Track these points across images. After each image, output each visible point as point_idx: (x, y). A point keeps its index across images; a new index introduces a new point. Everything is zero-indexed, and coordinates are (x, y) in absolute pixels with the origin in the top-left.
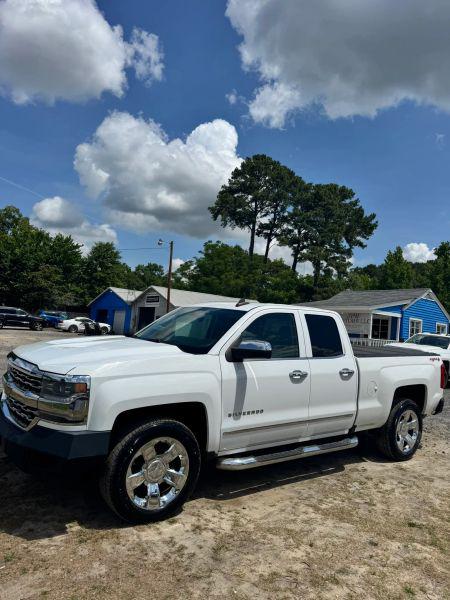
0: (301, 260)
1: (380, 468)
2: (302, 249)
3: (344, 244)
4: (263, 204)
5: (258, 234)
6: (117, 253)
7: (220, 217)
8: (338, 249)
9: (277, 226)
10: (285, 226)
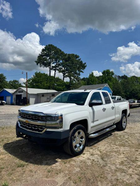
0: (65, 77)
1: (121, 133)
2: (66, 74)
3: (78, 72)
4: (52, 60)
5: (52, 70)
6: (5, 77)
7: (39, 64)
8: (76, 73)
9: (57, 67)
10: (60, 67)
